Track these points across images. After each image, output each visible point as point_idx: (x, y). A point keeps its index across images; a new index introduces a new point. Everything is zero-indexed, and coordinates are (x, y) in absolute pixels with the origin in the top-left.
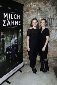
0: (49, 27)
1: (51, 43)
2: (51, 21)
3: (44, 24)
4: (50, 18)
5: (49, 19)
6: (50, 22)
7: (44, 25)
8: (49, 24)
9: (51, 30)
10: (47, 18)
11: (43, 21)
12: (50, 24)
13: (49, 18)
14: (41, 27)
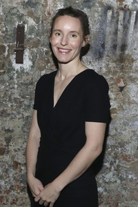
0: (112, 65)
1: (123, 164)
2: (126, 27)
3: (74, 42)
4: (115, 4)
5: (110, 13)
6: (116, 33)
7: (73, 53)
8: (108, 45)
9: (122, 84)
10: (101, 4)
11: (68, 25)
12: (115, 47)
13: (109, 8)
14: (57, 62)
